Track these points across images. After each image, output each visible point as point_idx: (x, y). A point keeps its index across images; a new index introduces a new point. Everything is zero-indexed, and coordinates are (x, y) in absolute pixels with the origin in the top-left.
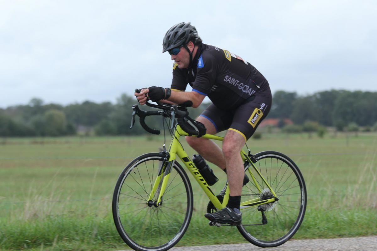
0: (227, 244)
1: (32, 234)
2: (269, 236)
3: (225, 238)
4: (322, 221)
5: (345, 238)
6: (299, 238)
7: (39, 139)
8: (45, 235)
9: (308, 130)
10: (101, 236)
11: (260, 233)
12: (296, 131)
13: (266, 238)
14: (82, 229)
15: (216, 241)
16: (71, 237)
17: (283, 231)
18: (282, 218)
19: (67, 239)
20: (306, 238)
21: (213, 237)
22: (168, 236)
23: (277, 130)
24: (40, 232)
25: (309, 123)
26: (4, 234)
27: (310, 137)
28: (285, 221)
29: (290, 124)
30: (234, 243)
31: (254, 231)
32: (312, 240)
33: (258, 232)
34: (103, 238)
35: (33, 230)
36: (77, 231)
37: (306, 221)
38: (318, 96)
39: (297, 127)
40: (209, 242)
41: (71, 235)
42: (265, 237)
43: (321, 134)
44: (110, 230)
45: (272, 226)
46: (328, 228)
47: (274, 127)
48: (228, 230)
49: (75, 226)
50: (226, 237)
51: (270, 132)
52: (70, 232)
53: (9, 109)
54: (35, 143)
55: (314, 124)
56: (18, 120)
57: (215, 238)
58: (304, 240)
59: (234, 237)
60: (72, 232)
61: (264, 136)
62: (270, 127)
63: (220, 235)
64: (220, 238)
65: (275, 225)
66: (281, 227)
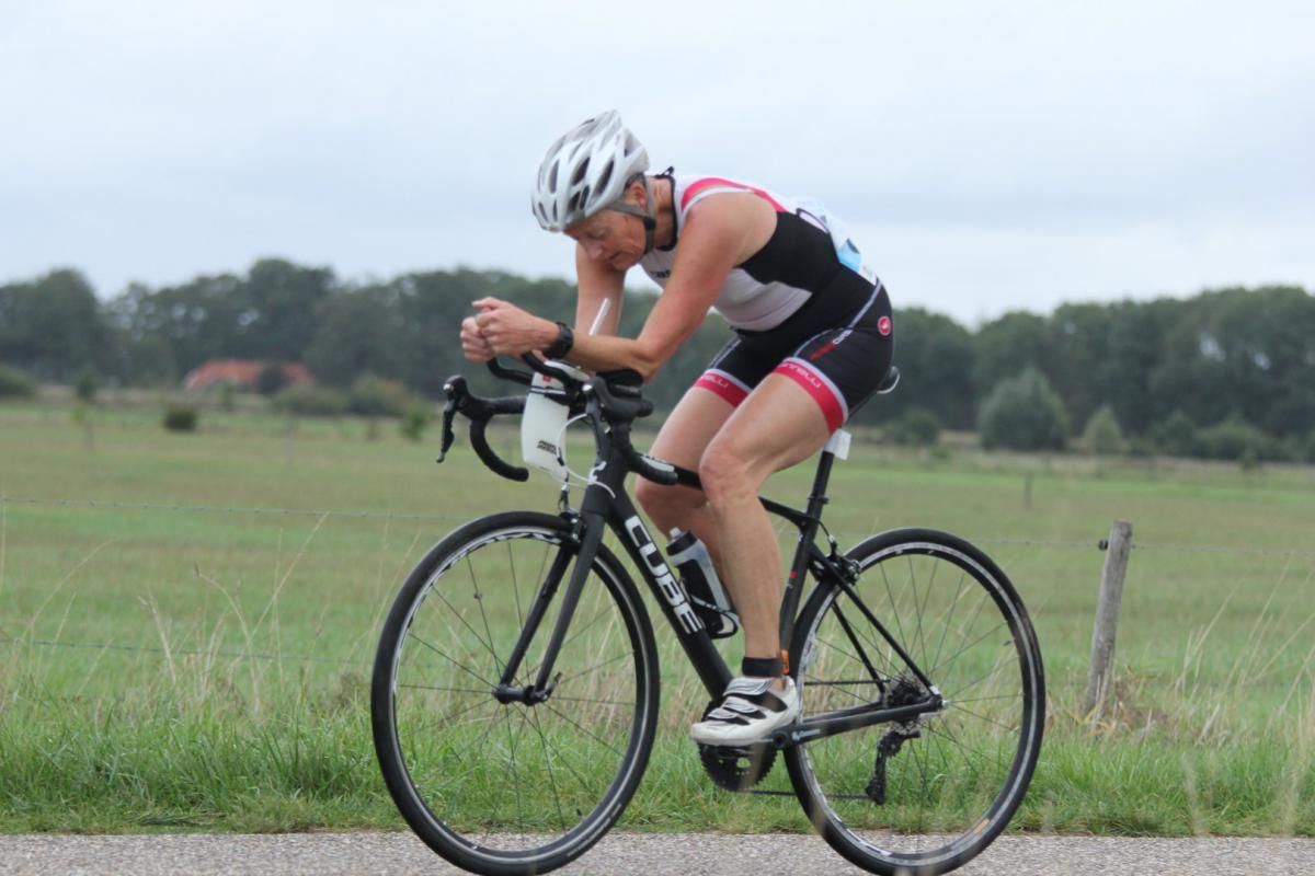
0: (78, 832)
2: (233, 811)
3: (72, 811)
4: (427, 767)
5: (510, 836)
9: (365, 409)
11: (202, 797)
12: (323, 411)
13: (223, 816)
15: (37, 820)
17: (287, 795)
18: (283, 745)
20: (367, 827)
21: (27, 805)
23: (253, 400)
25: (370, 385)
27: (372, 436)
29: (302, 385)
30: (104, 832)
31: (180, 791)
32: (388, 835)
33: (193, 794)
38: (410, 289)
39: (327, 395)
40: (13, 821)
42: (220, 814)
43: (415, 428)
45: (243, 774)
46: (449, 795)
47: (245, 389)
48: (86, 782)
50: (76, 809)
51: (228, 407)
55: (387, 389)
57: (35, 809)
58: (361, 835)
59: (102, 809)
61: (204, 421)
62: (229, 390)
63: (55, 797)
64: (55, 810)
65: (257, 773)
66: (279, 783)
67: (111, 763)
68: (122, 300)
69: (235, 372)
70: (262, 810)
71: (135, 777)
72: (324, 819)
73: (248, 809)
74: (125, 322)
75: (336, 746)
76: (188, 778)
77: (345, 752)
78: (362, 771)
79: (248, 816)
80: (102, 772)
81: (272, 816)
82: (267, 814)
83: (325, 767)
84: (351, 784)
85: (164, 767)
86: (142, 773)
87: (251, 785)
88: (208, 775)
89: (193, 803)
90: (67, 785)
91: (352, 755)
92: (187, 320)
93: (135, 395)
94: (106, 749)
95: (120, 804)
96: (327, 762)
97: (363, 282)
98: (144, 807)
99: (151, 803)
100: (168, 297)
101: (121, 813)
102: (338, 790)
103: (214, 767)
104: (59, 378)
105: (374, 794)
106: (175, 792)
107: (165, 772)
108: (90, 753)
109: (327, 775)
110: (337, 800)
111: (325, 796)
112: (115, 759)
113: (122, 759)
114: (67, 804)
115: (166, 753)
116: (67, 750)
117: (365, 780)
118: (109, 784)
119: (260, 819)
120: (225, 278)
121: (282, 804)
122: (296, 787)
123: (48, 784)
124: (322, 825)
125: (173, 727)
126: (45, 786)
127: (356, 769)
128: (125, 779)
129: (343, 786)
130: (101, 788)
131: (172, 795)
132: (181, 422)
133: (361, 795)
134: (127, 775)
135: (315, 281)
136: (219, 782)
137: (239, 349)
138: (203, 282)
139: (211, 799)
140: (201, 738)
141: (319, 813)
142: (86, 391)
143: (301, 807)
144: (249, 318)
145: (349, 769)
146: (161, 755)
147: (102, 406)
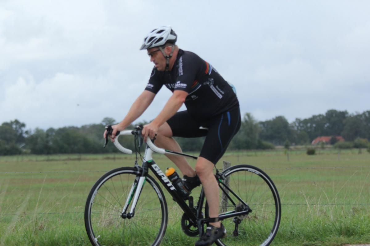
1: (108, 240)
2: (326, 241)
6: (354, 244)
7: (111, 156)
8: (120, 241)
9: (357, 146)
10: (172, 241)
12: (348, 148)
13: (323, 243)
14: (154, 235)
16: (144, 243)
17: (339, 237)
18: (337, 224)
19: (140, 245)
20: (360, 243)
22: (233, 241)
23: (329, 146)
24: (115, 238)
25: (359, 140)
26: (83, 240)
27: (360, 153)
28: (341, 228)
29: (341, 141)
31: (312, 237)
33: (315, 238)
34: (173, 243)
35: (109, 236)
36: (149, 237)
37: (360, 228)
38: (367, 115)
39: (348, 143)
41: (144, 240)
42: (323, 242)
44: (180, 236)
45: (328, 232)
48: (288, 236)
49: (147, 233)
50: (286, 243)
51: (323, 148)
52: (143, 238)
53: (84, 128)
54: (108, 158)
55: (363, 141)
56: (92, 138)
59: (293, 243)
60: (145, 237)
61: (317, 152)
62: (323, 144)
63: (281, 241)
64: (281, 243)
65: (331, 232)
66: (337, 234)
67: (294, 231)
68: (294, 123)
69: (324, 139)
70: (333, 240)
71: (301, 234)
72: (349, 242)
73: (329, 241)
74: (296, 128)
75: (351, 224)
76: (314, 234)
77: (353, 225)
78: (358, 230)
79: (330, 242)
80: (293, 233)
81: (336, 242)
82: (334, 241)
83: (348, 229)
84: (355, 233)
85: (308, 231)
86: (302, 233)
87: (330, 235)
88: (319, 233)
89: (316, 240)
90: (284, 237)
91: (355, 226)
92: (311, 127)
93: (299, 147)
94: (293, 228)
95: (297, 241)
96: (349, 228)
97: (355, 114)
98: (303, 242)
99: (305, 240)
100: (306, 121)
101: (298, 243)
102: (352, 235)
103: (320, 231)
104: (280, 144)
105: (361, 235)
106: (311, 238)
107: (308, 233)
108: (289, 229)
109: (349, 231)
110: (352, 237)
111: (349, 236)
112: (295, 230)
113: (297, 230)
114: (284, 242)
115: (308, 228)
116: (283, 228)
117: (359, 232)
118: (294, 236)
119: (333, 243)
120: (320, 116)
121: (338, 239)
122: (341, 234)
123: (279, 237)
124: (348, 244)
125: (309, 222)
126: (278, 238)
127: (356, 229)
128: (298, 235)
129: (354, 234)
130: (292, 237)
131: (310, 238)
132: (311, 152)
133: (358, 236)
134: (299, 234)
135: (343, 115)
136: (322, 235)
137: (325, 133)
138: (314, 117)
139: (320, 239)
140: (317, 224)
141: (348, 241)
142: (287, 147)
143: (343, 239)
144: (327, 125)
145: (355, 229)
146: (307, 229)
147: (291, 150)
